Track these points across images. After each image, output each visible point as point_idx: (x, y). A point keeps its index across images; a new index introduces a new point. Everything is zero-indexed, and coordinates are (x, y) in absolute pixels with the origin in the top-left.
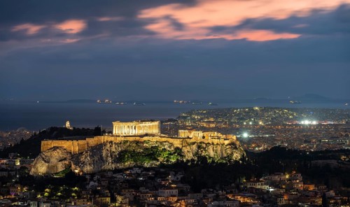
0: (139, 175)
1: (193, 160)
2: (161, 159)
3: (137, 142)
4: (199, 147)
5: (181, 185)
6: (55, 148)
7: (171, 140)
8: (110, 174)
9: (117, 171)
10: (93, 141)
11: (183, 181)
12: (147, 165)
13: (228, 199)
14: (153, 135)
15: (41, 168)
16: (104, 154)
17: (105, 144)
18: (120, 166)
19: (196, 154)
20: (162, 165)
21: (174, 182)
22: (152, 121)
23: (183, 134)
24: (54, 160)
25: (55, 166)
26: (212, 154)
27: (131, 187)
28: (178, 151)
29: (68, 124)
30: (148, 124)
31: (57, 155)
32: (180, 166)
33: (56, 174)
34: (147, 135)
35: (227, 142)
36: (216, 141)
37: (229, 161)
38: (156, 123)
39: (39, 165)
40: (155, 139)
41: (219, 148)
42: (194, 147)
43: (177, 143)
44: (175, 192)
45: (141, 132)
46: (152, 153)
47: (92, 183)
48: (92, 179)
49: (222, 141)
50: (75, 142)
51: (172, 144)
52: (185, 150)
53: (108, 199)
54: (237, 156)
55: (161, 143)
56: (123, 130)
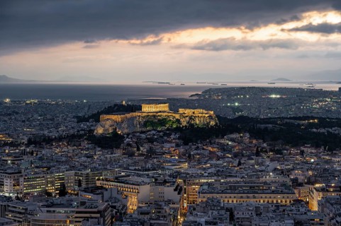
0: (154, 135)
1: (186, 126)
2: (167, 126)
3: (154, 116)
4: (190, 118)
5: (177, 141)
6: (108, 119)
7: (174, 115)
8: (138, 134)
9: (142, 132)
10: (129, 115)
11: (179, 138)
12: (159, 129)
13: (203, 149)
14: (164, 112)
15: (100, 131)
16: (135, 123)
17: (135, 117)
18: (144, 129)
19: (188, 123)
20: (168, 129)
21: (174, 139)
22: (165, 103)
23: (181, 111)
24: (107, 126)
25: (108, 130)
26: (198, 122)
27: (149, 142)
28: (178, 121)
29: (124, 103)
30: (162, 105)
31: (109, 123)
32: (178, 129)
33: (108, 134)
34: (160, 112)
35: (207, 115)
36: (200, 115)
37: (208, 126)
38: (167, 105)
39: (98, 129)
40: (165, 114)
41: (202, 119)
42: (187, 118)
43: (177, 116)
44: (174, 145)
45: (158, 110)
46: (163, 122)
47: (127, 140)
48: (127, 137)
49: (204, 115)
50: (119, 116)
51: (174, 117)
52: (182, 120)
53: (136, 149)
54: (212, 123)
55: (168, 116)
56: (148, 109)
